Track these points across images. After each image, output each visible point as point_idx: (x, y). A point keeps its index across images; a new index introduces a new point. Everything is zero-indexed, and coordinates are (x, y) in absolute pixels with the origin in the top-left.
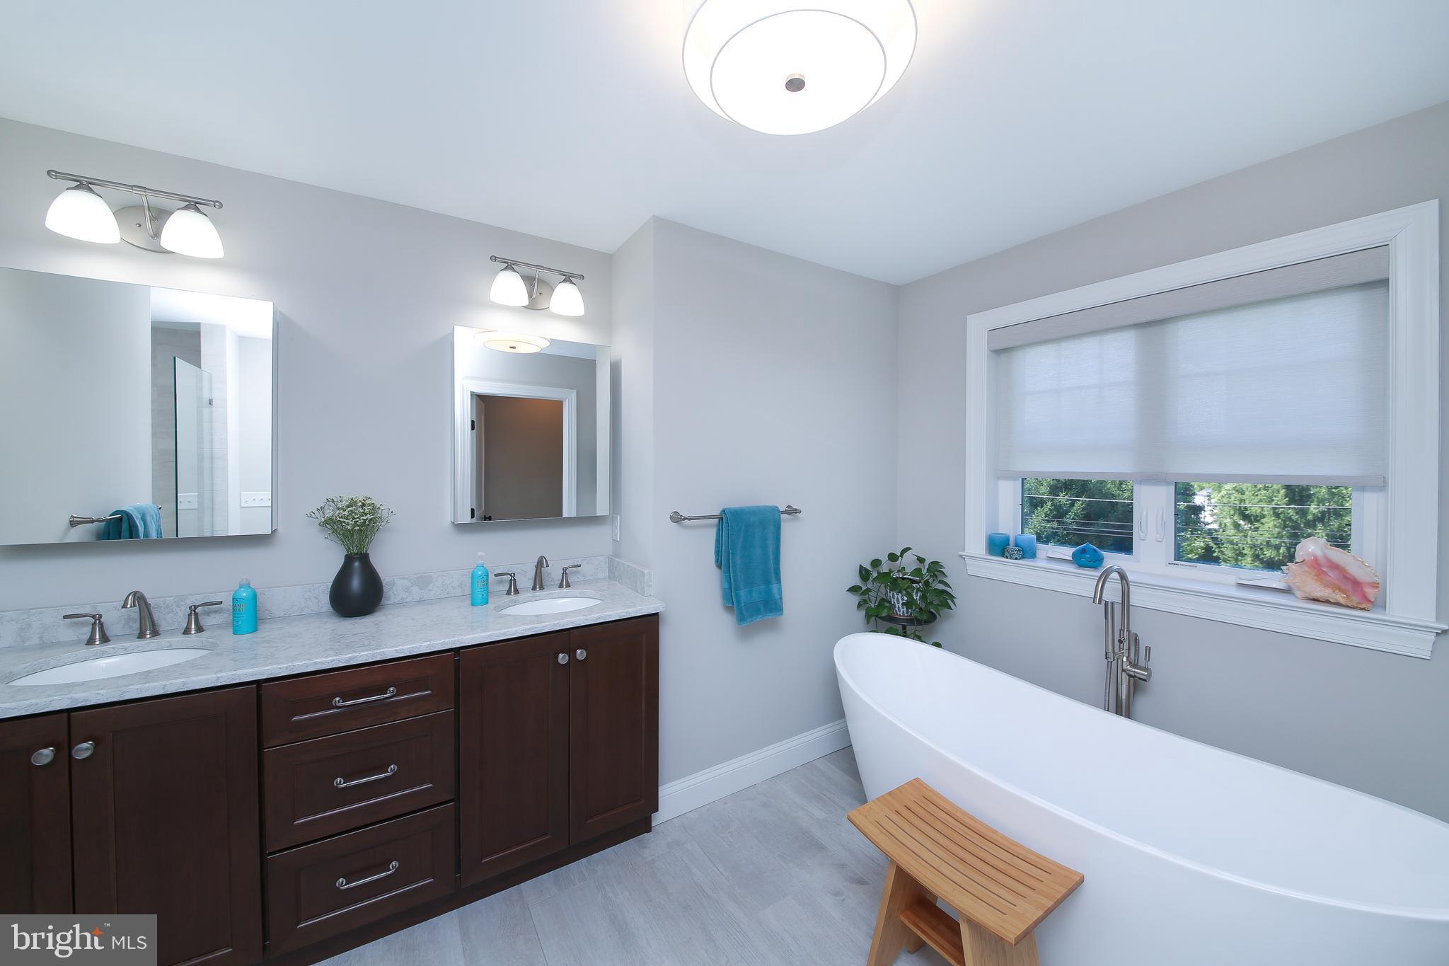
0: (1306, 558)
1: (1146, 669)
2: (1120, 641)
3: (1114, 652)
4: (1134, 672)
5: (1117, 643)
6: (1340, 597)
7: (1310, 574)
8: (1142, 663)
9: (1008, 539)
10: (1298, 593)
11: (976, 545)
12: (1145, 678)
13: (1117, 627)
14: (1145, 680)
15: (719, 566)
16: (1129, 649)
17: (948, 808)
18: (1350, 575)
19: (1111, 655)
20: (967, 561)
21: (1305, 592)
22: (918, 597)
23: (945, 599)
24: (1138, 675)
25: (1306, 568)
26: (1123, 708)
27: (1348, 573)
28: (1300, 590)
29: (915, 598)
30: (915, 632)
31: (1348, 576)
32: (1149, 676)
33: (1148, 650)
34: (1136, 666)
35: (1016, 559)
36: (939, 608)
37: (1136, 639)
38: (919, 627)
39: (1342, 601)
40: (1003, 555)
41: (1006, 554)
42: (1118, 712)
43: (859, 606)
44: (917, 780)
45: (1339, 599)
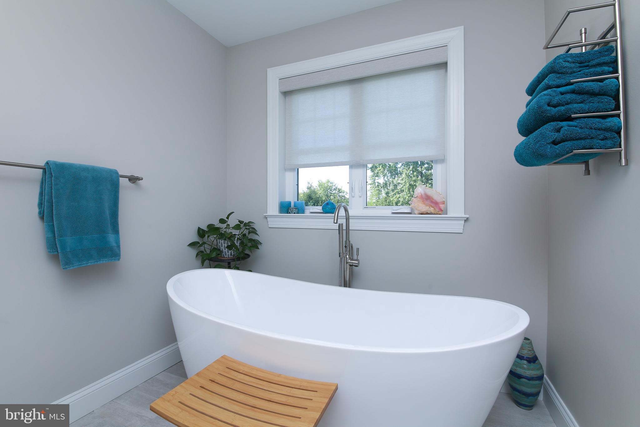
0: (418, 196)
1: (357, 260)
2: (346, 247)
3: (343, 252)
4: (352, 263)
5: (344, 248)
6: (432, 210)
7: (420, 201)
8: (355, 257)
9: (290, 203)
10: (416, 212)
11: (273, 209)
12: (357, 265)
13: (344, 239)
14: (357, 266)
15: (42, 218)
16: (349, 251)
17: (246, 370)
18: (435, 200)
19: (341, 254)
20: (269, 219)
21: (419, 210)
22: (238, 244)
23: (256, 244)
24: (354, 264)
25: (419, 199)
26: (347, 284)
27: (433, 199)
28: (417, 210)
29: (237, 244)
30: (235, 265)
31: (433, 201)
32: (358, 263)
33: (358, 249)
34: (352, 259)
35: (295, 213)
36: (252, 248)
37: (352, 246)
38: (238, 262)
39: (433, 212)
40: (288, 212)
41: (290, 211)
42: (345, 286)
43: (197, 255)
44: (223, 357)
45: (431, 210)
